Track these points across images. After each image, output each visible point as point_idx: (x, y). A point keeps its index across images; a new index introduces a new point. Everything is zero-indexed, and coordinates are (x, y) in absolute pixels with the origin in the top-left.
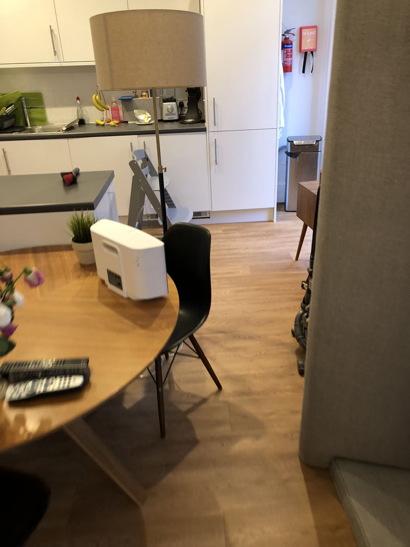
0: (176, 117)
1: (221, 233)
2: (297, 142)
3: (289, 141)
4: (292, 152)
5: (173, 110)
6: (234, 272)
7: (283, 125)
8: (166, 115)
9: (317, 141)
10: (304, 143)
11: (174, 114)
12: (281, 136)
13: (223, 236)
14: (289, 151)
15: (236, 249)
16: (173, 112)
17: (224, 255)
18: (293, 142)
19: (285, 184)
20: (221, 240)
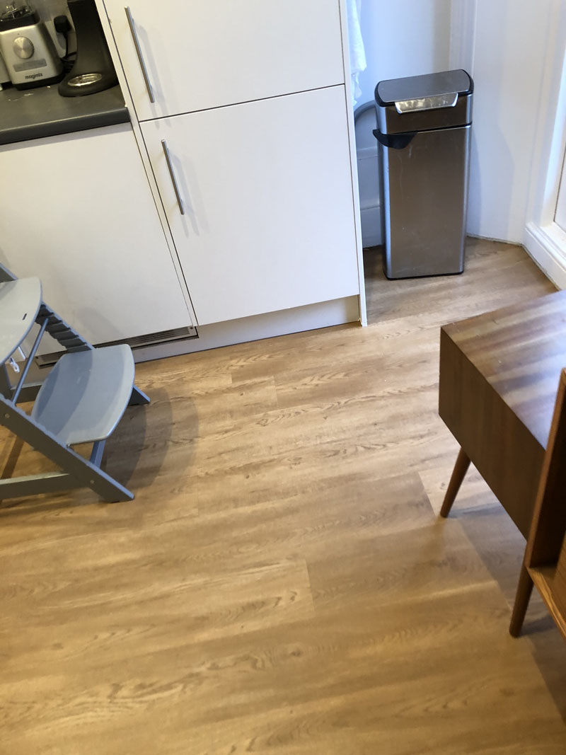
0: (48, 71)
1: (229, 390)
2: (406, 104)
3: (382, 104)
4: (392, 133)
5: (31, 49)
6: (263, 603)
7: (362, 65)
8: (18, 68)
9: (460, 95)
10: (427, 104)
11: (42, 63)
12: (360, 94)
13: (233, 400)
14: (385, 131)
15: (270, 464)
16: (35, 58)
17: (236, 502)
18: (393, 104)
19: (378, 202)
20: (228, 423)
